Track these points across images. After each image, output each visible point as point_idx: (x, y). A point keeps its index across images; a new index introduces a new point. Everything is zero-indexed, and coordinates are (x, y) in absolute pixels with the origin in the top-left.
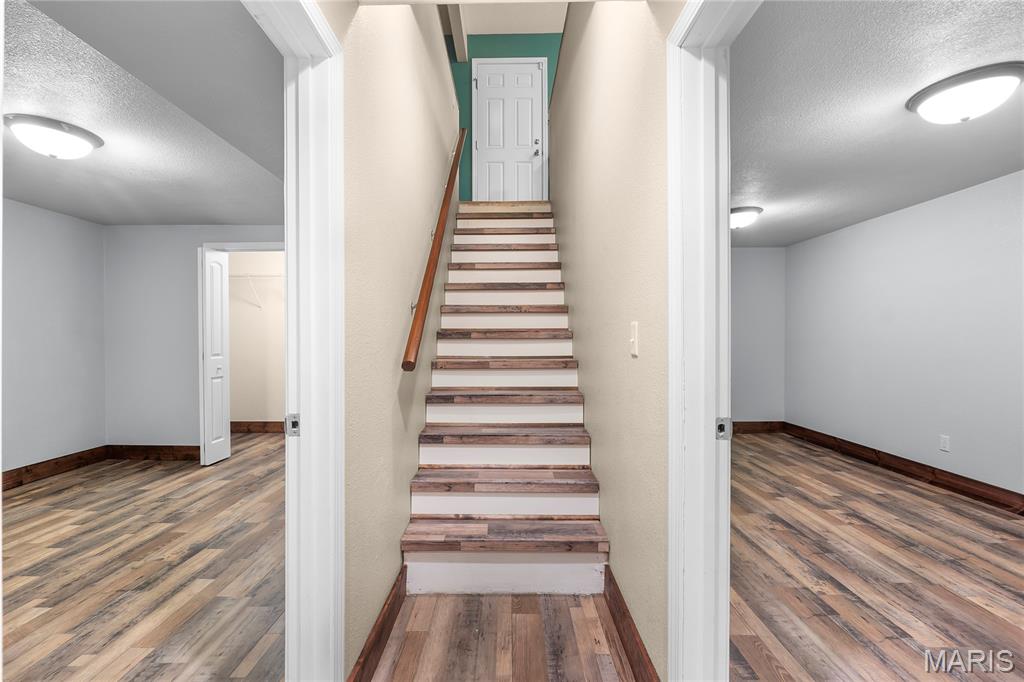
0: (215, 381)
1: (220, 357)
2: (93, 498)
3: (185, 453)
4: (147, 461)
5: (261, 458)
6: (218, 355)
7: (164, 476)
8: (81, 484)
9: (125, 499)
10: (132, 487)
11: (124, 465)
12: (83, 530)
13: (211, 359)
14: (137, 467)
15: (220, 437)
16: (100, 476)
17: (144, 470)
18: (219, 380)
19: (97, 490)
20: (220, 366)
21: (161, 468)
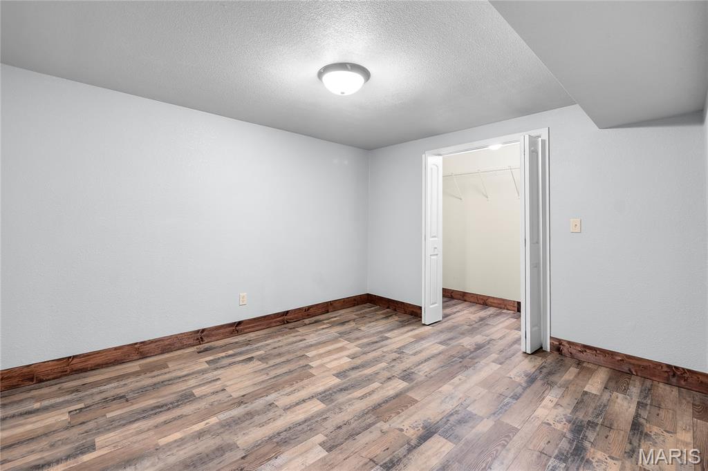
0: (432, 257)
1: (436, 239)
2: (359, 334)
3: (412, 310)
4: (388, 310)
5: (466, 327)
6: (435, 237)
7: (399, 327)
8: (354, 320)
9: (376, 342)
10: (381, 332)
11: (376, 310)
12: (353, 365)
13: (429, 239)
14: (383, 314)
15: (435, 303)
16: (363, 317)
17: (387, 317)
18: (435, 257)
19: (362, 328)
20: (436, 246)
21: (396, 318)
